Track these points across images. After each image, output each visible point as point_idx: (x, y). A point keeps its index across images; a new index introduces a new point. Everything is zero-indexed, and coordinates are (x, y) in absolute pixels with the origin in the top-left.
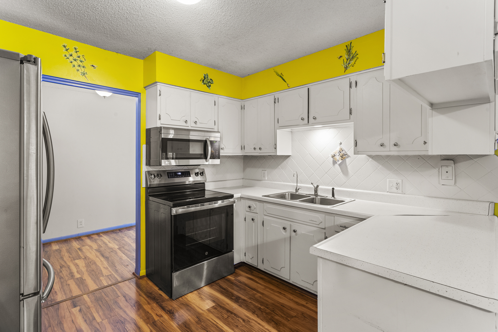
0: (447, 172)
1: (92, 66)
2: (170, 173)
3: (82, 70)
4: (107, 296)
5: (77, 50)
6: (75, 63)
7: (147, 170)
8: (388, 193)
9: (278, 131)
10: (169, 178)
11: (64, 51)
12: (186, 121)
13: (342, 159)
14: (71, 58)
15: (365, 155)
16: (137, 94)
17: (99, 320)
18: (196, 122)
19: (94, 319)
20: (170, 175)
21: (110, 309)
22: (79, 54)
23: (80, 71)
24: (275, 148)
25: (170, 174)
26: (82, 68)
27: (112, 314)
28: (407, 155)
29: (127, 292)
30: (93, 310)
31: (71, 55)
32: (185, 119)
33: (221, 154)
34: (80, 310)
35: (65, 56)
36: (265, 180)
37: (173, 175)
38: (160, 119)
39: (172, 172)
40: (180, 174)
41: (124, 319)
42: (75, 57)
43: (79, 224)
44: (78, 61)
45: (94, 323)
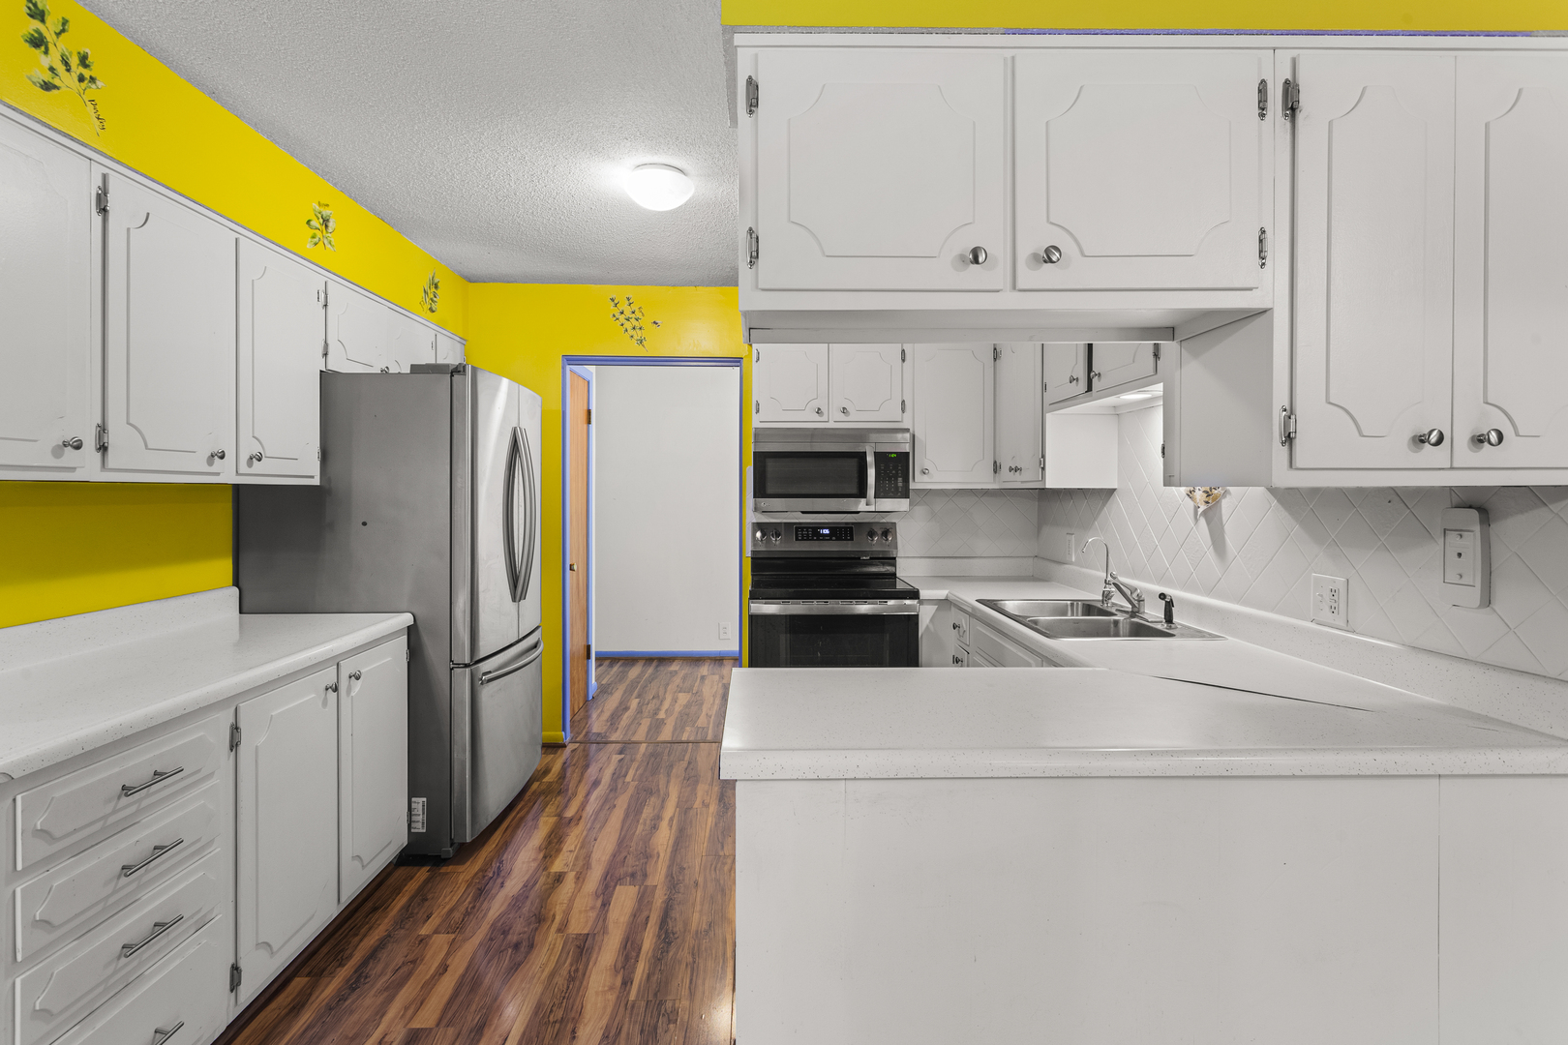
0: (1460, 555)
1: (655, 323)
2: (802, 528)
3: (638, 334)
4: (669, 755)
5: (631, 301)
6: (628, 325)
7: (755, 521)
8: (1313, 626)
9: (1049, 416)
10: (797, 539)
11: (612, 308)
12: (819, 409)
13: (1207, 502)
14: (622, 317)
15: (1262, 489)
16: (736, 361)
17: (629, 778)
18: (844, 411)
19: (625, 776)
20: (802, 534)
21: (655, 772)
22: (634, 307)
23: (635, 337)
24: (1043, 469)
25: (802, 531)
26: (638, 331)
27: (650, 779)
28: (1360, 485)
29: (698, 759)
30: (635, 765)
31: (622, 313)
32: (815, 404)
33: (912, 486)
34: (620, 761)
35: (614, 316)
36: (1071, 563)
37: (808, 535)
38: (758, 411)
39: (807, 528)
40: (826, 531)
41: (658, 790)
42: (628, 313)
43: (722, 632)
44: (633, 320)
45: (620, 782)
